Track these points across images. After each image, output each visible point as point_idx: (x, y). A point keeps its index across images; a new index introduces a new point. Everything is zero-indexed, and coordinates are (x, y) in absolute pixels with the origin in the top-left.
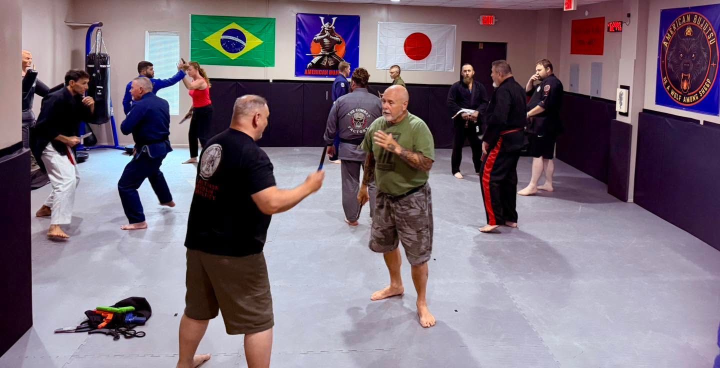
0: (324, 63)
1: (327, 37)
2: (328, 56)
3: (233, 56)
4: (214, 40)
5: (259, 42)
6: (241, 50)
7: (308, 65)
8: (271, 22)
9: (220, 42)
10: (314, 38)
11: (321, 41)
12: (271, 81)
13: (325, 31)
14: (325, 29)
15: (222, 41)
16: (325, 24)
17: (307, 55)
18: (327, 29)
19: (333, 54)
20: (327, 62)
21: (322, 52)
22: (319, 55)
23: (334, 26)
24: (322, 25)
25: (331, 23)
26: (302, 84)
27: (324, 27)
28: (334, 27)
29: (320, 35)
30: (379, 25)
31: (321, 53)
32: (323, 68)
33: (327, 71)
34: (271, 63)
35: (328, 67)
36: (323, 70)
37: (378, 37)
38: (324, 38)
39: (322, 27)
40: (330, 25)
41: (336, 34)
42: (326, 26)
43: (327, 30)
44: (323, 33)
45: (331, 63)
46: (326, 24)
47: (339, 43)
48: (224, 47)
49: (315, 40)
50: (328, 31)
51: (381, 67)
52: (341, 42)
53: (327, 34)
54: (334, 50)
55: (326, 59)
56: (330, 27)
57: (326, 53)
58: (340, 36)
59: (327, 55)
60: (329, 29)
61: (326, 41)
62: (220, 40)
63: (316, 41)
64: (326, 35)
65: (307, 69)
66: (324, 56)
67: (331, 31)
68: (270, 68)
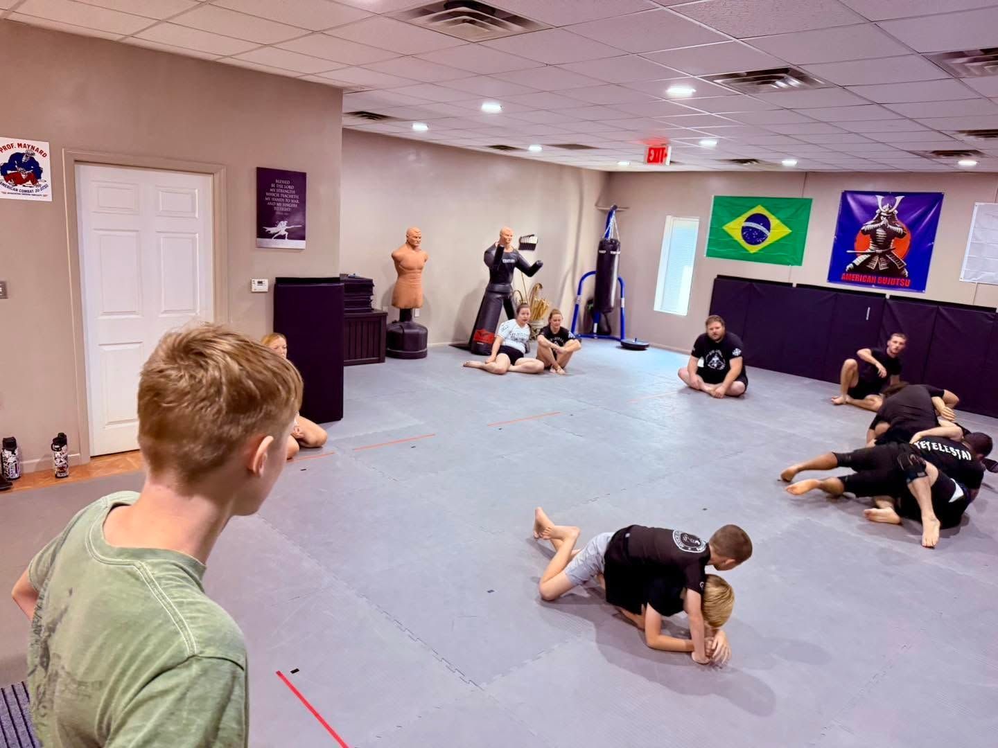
0: (873, 266)
1: (884, 227)
2: (880, 255)
3: (753, 249)
4: (735, 228)
5: (787, 231)
6: (763, 241)
7: (848, 267)
8: (805, 205)
9: (740, 231)
10: (863, 228)
11: (872, 233)
12: (794, 285)
13: (882, 218)
14: (882, 214)
15: (744, 229)
16: (882, 206)
17: (849, 251)
18: (885, 214)
19: (889, 252)
20: (878, 265)
21: (872, 248)
22: (866, 254)
23: (897, 209)
24: (878, 208)
25: (893, 205)
26: (835, 293)
27: (881, 212)
28: (896, 212)
29: (872, 224)
30: (976, 209)
31: (869, 251)
32: (869, 272)
33: (874, 278)
34: (799, 262)
35: (877, 272)
36: (869, 277)
37: (972, 228)
38: (878, 228)
39: (878, 211)
40: (890, 208)
41: (898, 222)
42: (883, 209)
43: (884, 216)
44: (879, 220)
45: (883, 267)
46: (885, 207)
47: (901, 236)
48: (744, 237)
49: (864, 230)
50: (887, 217)
51: (970, 279)
52: (904, 234)
53: (884, 221)
54: (891, 247)
55: (876, 259)
56: (890, 211)
57: (877, 251)
58: (904, 226)
59: (878, 254)
60: (888, 213)
61: (880, 232)
62: (741, 227)
63: (865, 232)
64: (882, 224)
65: (846, 272)
66: (873, 255)
67: (891, 217)
68: (795, 267)
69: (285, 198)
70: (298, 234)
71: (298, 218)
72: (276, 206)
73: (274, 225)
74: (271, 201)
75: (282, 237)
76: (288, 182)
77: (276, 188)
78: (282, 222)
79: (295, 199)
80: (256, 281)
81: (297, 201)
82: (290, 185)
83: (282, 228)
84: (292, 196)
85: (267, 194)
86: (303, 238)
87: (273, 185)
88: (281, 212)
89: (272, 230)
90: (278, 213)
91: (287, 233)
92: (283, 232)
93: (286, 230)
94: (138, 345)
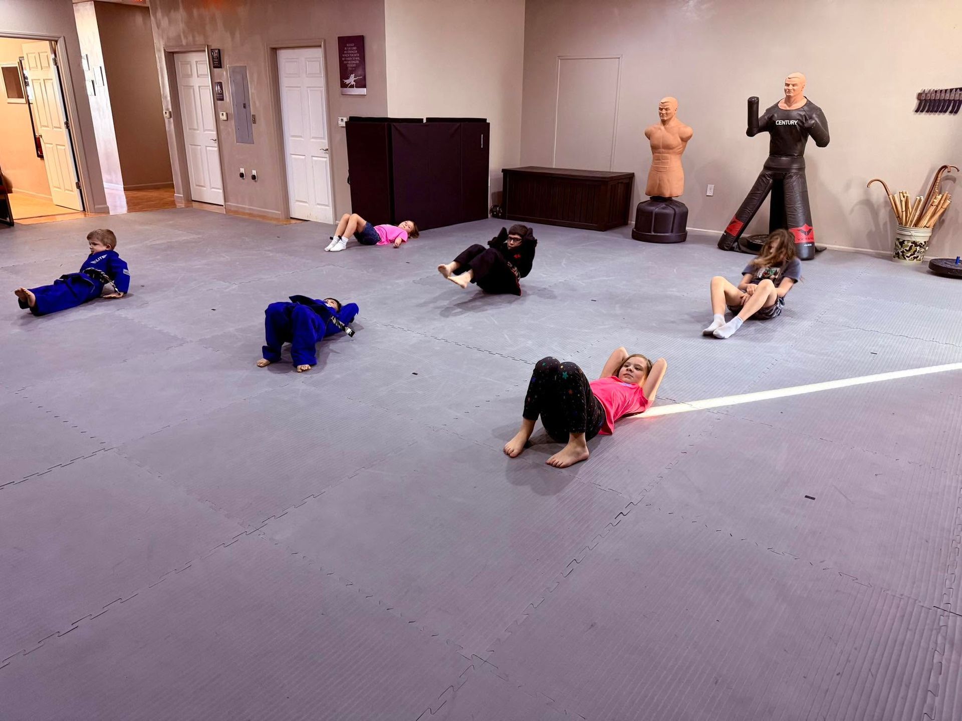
69: (352, 57)
70: (362, 84)
71: (360, 72)
72: (348, 63)
73: (348, 78)
74: (345, 60)
75: (352, 86)
76: (353, 45)
77: (347, 50)
78: (352, 75)
79: (358, 57)
80: (340, 118)
81: (359, 59)
82: (354, 46)
83: (352, 80)
84: (355, 55)
85: (343, 55)
86: (364, 86)
87: (346, 49)
88: (351, 67)
89: (347, 81)
90: (349, 69)
91: (355, 83)
92: (353, 83)
93: (354, 81)
94: (304, 157)
